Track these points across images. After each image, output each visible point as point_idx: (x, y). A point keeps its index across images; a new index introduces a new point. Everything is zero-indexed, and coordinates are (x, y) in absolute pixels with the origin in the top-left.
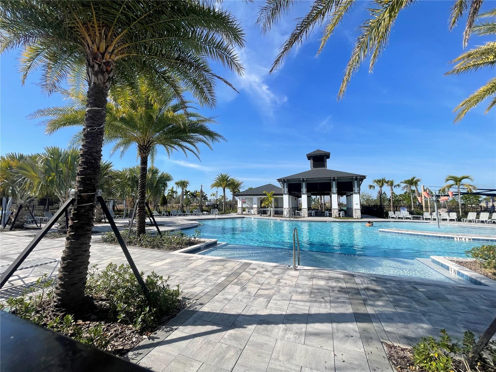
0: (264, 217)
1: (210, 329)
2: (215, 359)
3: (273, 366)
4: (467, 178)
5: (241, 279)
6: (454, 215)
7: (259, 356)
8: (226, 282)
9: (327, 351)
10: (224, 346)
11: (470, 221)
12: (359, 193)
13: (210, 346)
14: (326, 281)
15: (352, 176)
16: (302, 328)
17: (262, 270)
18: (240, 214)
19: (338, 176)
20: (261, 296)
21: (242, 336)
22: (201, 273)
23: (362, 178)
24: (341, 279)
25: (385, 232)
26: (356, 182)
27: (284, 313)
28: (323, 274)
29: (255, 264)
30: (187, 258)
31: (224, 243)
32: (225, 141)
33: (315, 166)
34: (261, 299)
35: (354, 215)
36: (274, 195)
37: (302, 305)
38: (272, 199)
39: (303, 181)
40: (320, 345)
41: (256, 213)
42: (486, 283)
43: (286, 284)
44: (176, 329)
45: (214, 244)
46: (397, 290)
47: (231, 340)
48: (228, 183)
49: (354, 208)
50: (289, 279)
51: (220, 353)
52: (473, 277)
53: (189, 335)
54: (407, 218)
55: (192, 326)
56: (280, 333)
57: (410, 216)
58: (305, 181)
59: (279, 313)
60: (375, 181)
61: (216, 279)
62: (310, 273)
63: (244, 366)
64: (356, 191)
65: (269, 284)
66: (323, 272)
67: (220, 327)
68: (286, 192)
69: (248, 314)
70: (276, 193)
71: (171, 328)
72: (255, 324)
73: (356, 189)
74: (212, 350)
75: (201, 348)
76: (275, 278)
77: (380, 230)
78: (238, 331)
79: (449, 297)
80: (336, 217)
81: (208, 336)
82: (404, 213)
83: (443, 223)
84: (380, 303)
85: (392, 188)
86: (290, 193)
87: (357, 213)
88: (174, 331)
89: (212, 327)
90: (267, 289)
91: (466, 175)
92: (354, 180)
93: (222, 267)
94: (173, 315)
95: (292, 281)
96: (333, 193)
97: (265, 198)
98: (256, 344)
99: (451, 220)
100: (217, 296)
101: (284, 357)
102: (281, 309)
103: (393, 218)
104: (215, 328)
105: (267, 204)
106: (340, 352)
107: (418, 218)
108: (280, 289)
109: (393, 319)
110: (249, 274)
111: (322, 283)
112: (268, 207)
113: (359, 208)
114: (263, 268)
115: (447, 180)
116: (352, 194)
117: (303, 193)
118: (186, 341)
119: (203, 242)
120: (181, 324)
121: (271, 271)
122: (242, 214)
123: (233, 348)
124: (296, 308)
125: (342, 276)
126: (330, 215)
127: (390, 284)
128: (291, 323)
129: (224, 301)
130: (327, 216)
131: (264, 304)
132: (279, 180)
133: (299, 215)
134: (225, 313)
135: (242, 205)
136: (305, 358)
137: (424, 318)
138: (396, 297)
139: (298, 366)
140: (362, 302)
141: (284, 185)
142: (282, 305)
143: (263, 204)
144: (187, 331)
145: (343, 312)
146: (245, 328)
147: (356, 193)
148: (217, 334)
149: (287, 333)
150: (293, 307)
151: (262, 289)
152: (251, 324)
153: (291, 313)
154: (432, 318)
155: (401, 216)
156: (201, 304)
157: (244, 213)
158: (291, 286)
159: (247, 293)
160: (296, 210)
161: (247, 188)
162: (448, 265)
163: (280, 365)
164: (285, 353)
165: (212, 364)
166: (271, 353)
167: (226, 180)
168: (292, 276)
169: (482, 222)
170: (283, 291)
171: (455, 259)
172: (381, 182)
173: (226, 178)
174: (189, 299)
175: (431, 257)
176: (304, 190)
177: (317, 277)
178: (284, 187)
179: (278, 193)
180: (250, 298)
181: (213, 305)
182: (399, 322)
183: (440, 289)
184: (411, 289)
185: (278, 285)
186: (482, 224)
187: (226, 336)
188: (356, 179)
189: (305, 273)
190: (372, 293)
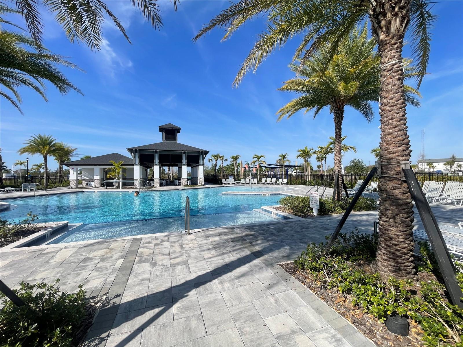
0: (110, 190)
1: (152, 313)
2: (183, 336)
3: (234, 312)
4: (263, 157)
5: (142, 255)
6: (256, 180)
7: (218, 311)
8: (128, 264)
9: (257, 283)
10: (182, 320)
11: (263, 184)
12: (203, 165)
13: (167, 328)
14: (219, 237)
15: (199, 150)
16: (231, 276)
17: (158, 241)
18: (74, 188)
19: (188, 150)
20: (176, 265)
21: (190, 304)
22: (81, 264)
23: (206, 153)
24: (227, 232)
25: (226, 194)
26: (201, 155)
27: (209, 271)
28: (213, 232)
29: (146, 238)
30: (38, 253)
31: (79, 224)
32: (80, 94)
33: (166, 138)
34: (179, 267)
35: (199, 183)
36: (122, 165)
37: (217, 260)
38: (121, 170)
39: (156, 152)
40: (251, 282)
41: (99, 186)
42: (292, 217)
43: (190, 247)
44: (108, 336)
45: (64, 228)
46: (262, 232)
47: (183, 312)
48: (52, 149)
49: (199, 177)
50: (190, 242)
51: (184, 329)
52: (285, 215)
53: (132, 332)
54: (233, 183)
55: (128, 322)
56: (219, 287)
57: (234, 182)
58: (158, 152)
59: (205, 272)
60: (213, 156)
61: (110, 264)
62: (203, 234)
63: (213, 325)
64: (201, 164)
65: (175, 252)
66: (211, 230)
67: (163, 306)
68: (137, 163)
69: (179, 283)
70: (125, 163)
71: (99, 338)
72: (193, 289)
73: (201, 162)
74: (174, 331)
75: (159, 335)
76: (177, 245)
77: (222, 193)
78: (183, 302)
79: (285, 228)
80: (185, 186)
81: (157, 321)
82: (231, 180)
83: (253, 185)
84: (259, 242)
85: (222, 162)
86: (141, 164)
87: (201, 182)
88: (107, 340)
89: (153, 311)
90: (177, 257)
91: (262, 155)
92: (200, 154)
93: (107, 250)
94: (87, 325)
95: (194, 244)
96: (183, 164)
97: (112, 168)
98: (208, 304)
99: (255, 183)
100: (129, 281)
101: (236, 302)
102: (204, 269)
103: (224, 184)
104: (157, 310)
105: (114, 176)
106: (264, 280)
107: (238, 183)
108: (188, 253)
109: (272, 250)
110: (147, 248)
111: (217, 239)
112: (114, 179)
113: (203, 177)
114: (158, 239)
115: (254, 158)
116: (198, 166)
117: (155, 164)
118: (134, 339)
119: (45, 228)
120: (111, 327)
121: (168, 241)
122: (78, 188)
123: (192, 317)
124: (215, 264)
125: (226, 230)
126: (180, 184)
127: (256, 228)
128: (221, 276)
129: (143, 282)
130: (176, 185)
131: (186, 270)
132: (130, 150)
133: (151, 185)
134: (154, 292)
135: (77, 177)
136: (248, 294)
137: (284, 244)
138: (264, 236)
139: (249, 302)
140: (250, 244)
141: (135, 155)
142: (202, 265)
143: (108, 176)
144: (126, 330)
145: (245, 255)
146: (187, 296)
147: (201, 165)
148: (165, 314)
149: (224, 284)
150: (211, 264)
151: (173, 258)
152: (189, 291)
153: (213, 269)
154: (286, 242)
155: (229, 182)
156: (117, 296)
157: (80, 186)
158: (196, 248)
159: (160, 267)
160: (147, 180)
161: (82, 156)
162: (272, 211)
163: (238, 308)
164: (234, 298)
165: (185, 341)
166: (225, 304)
167: (49, 144)
168: (191, 240)
169: (268, 184)
170: (193, 255)
171: (272, 206)
172: (217, 157)
173: (48, 142)
174: (93, 298)
175: (262, 207)
176: (157, 161)
177: (210, 235)
178: (135, 158)
179: (126, 163)
180: (169, 270)
181: (134, 290)
182: (276, 250)
183: (279, 225)
184: (267, 228)
185: (184, 250)
186: (268, 185)
187: (175, 312)
188: (202, 153)
189: (199, 235)
190: (251, 237)
